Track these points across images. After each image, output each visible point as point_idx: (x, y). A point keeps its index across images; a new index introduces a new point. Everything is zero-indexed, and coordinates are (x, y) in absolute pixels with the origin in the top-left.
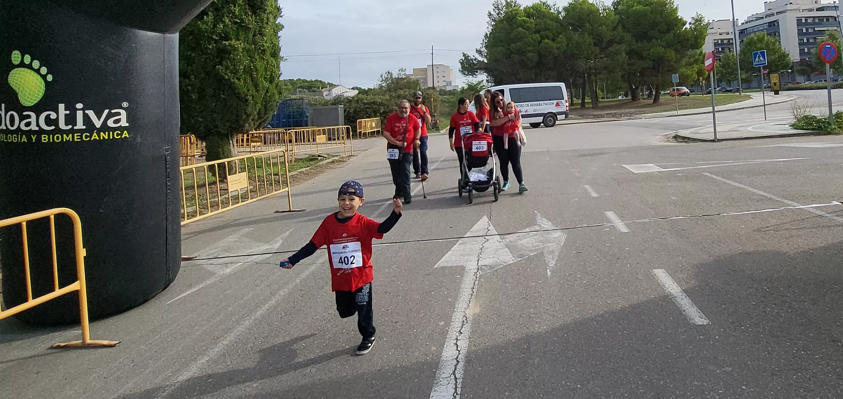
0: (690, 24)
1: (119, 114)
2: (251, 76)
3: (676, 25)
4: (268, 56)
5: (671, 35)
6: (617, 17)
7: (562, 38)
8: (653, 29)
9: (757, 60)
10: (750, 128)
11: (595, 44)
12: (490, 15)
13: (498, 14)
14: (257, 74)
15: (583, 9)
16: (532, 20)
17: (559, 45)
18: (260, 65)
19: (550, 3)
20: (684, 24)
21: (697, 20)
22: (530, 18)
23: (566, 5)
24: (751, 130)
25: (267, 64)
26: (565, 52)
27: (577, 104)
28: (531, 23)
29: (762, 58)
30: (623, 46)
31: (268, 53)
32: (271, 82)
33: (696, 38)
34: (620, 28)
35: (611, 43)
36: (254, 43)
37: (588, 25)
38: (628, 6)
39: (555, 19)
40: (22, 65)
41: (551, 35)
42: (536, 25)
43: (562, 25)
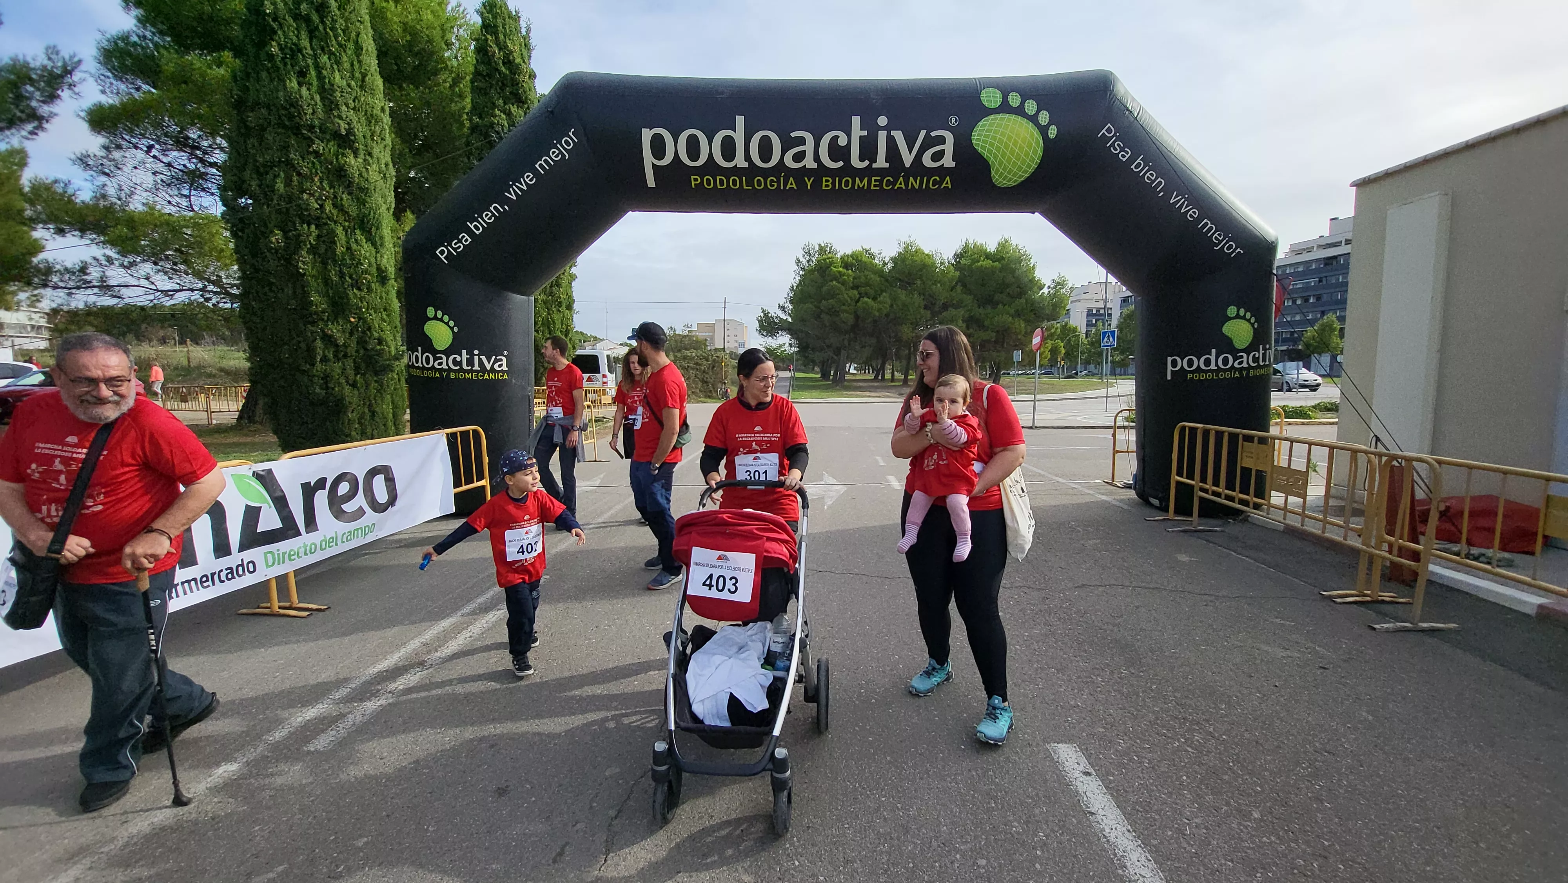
0: (1049, 287)
1: (501, 360)
2: (549, 328)
3: (1031, 289)
4: (563, 309)
5: (1023, 301)
6: (958, 273)
7: (885, 297)
8: (1001, 293)
9: (1106, 340)
10: (1079, 418)
11: (926, 308)
12: (798, 261)
13: (808, 262)
14: (554, 327)
15: (914, 261)
16: (850, 272)
17: (881, 306)
18: (557, 317)
19: (875, 251)
20: (1041, 287)
21: (1058, 284)
22: (847, 270)
23: (894, 254)
24: (1080, 421)
25: (563, 316)
26: (887, 315)
27: (899, 380)
28: (848, 276)
29: (1111, 339)
30: (962, 312)
31: (564, 305)
32: (566, 336)
33: (1055, 306)
34: (959, 288)
35: (945, 307)
36: (551, 294)
37: (919, 282)
38: (972, 260)
39: (880, 273)
40: (435, 318)
41: (872, 292)
42: (854, 278)
43: (887, 280)
